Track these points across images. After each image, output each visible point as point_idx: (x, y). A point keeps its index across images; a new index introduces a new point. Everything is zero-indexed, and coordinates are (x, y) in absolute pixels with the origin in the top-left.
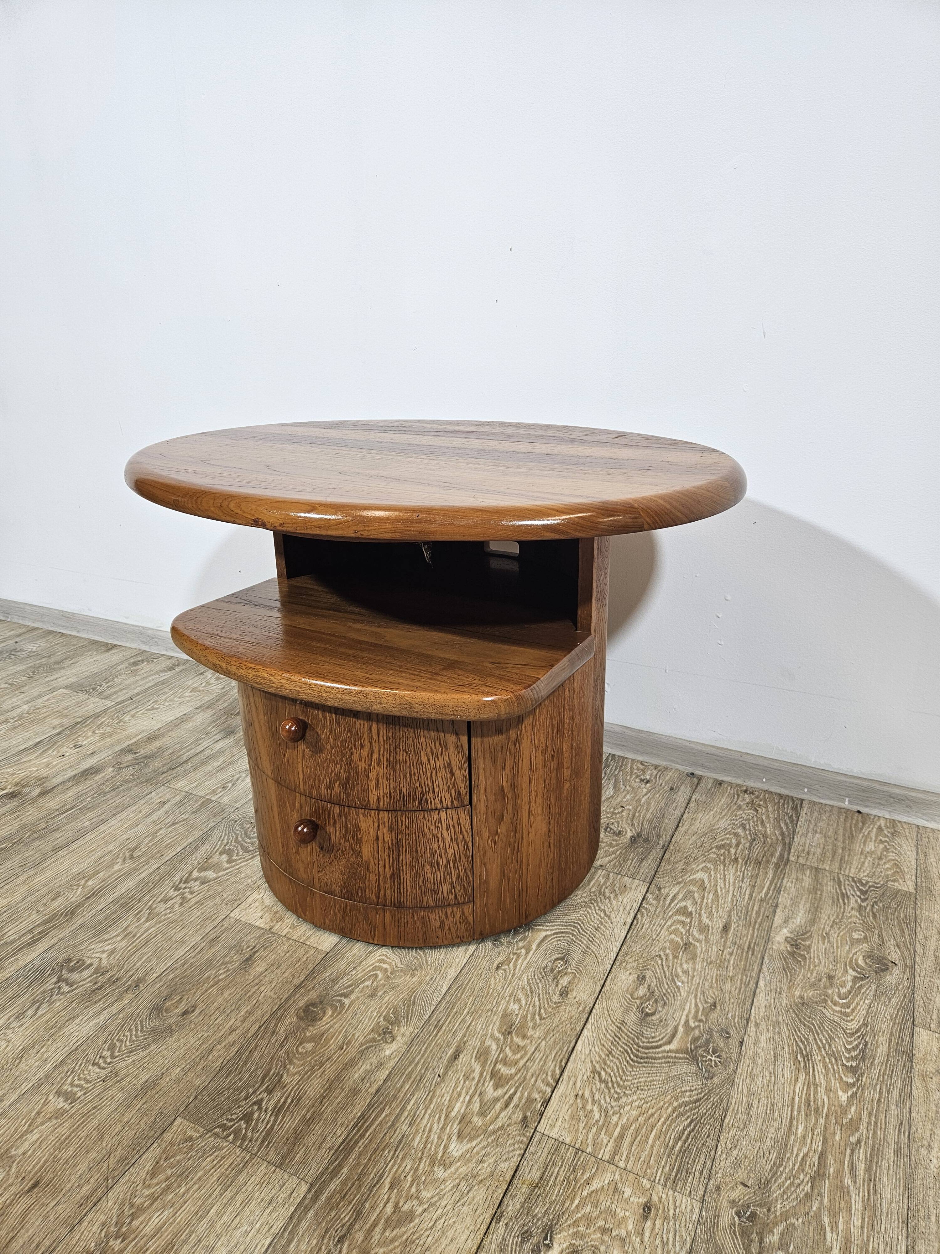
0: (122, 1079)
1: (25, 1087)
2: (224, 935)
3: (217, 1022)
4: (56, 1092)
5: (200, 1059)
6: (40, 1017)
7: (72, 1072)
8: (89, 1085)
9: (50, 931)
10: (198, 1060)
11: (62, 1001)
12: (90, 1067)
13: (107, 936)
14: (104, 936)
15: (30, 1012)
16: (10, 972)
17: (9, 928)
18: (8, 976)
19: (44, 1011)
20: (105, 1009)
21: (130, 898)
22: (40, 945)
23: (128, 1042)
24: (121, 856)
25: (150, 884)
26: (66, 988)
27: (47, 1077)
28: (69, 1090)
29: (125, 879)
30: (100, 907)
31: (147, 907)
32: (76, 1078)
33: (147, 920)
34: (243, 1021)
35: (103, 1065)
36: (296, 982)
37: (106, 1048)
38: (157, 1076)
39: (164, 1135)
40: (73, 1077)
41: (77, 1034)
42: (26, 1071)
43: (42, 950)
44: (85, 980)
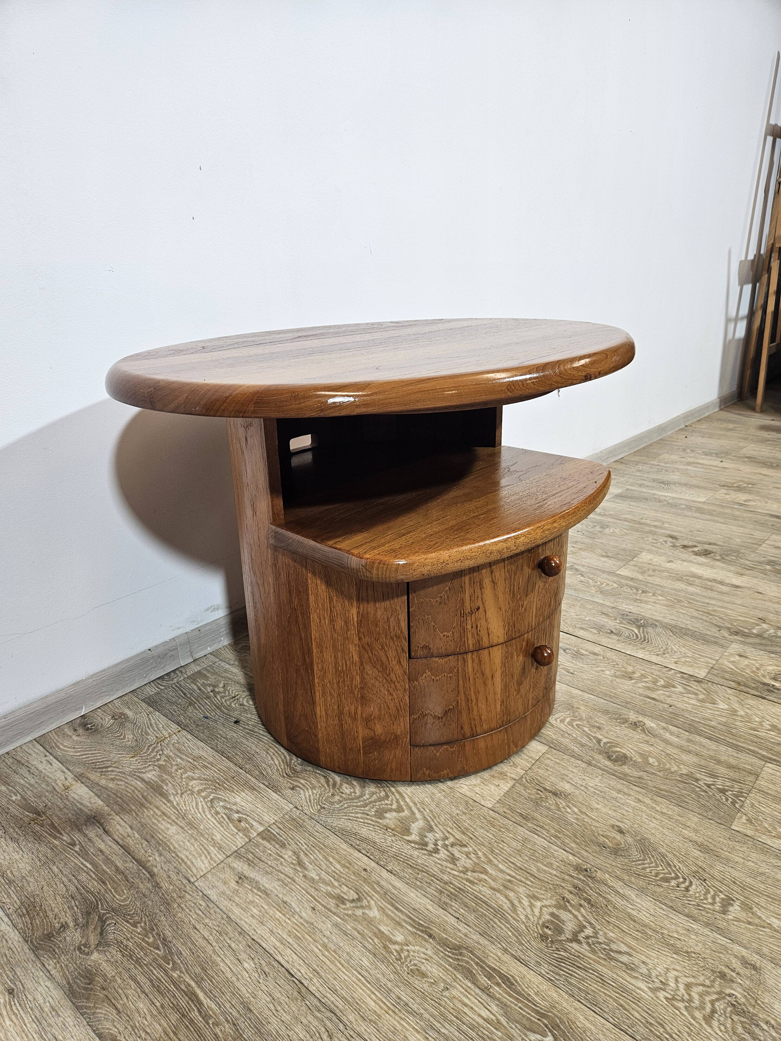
0: (701, 868)
1: (722, 940)
2: (518, 811)
3: (631, 811)
4: (724, 914)
5: (672, 819)
6: (631, 948)
7: (699, 905)
8: (711, 890)
9: (489, 966)
10: (674, 820)
11: (608, 932)
12: (691, 893)
13: (506, 905)
14: (506, 907)
15: (624, 959)
16: (560, 995)
17: (476, 1017)
18: (566, 996)
19: (623, 945)
20: (618, 893)
21: (441, 892)
22: (514, 972)
23: (658, 869)
24: (350, 912)
25: (420, 876)
26: (589, 931)
27: (707, 925)
28: (719, 904)
29: (402, 902)
30: (453, 920)
31: (462, 875)
32: (705, 902)
33: (485, 872)
34: (630, 795)
35: (687, 884)
36: (584, 765)
37: (667, 884)
38: (693, 845)
39: (750, 835)
40: (705, 904)
41: (652, 910)
42: (704, 944)
43: (523, 969)
44: (575, 916)
